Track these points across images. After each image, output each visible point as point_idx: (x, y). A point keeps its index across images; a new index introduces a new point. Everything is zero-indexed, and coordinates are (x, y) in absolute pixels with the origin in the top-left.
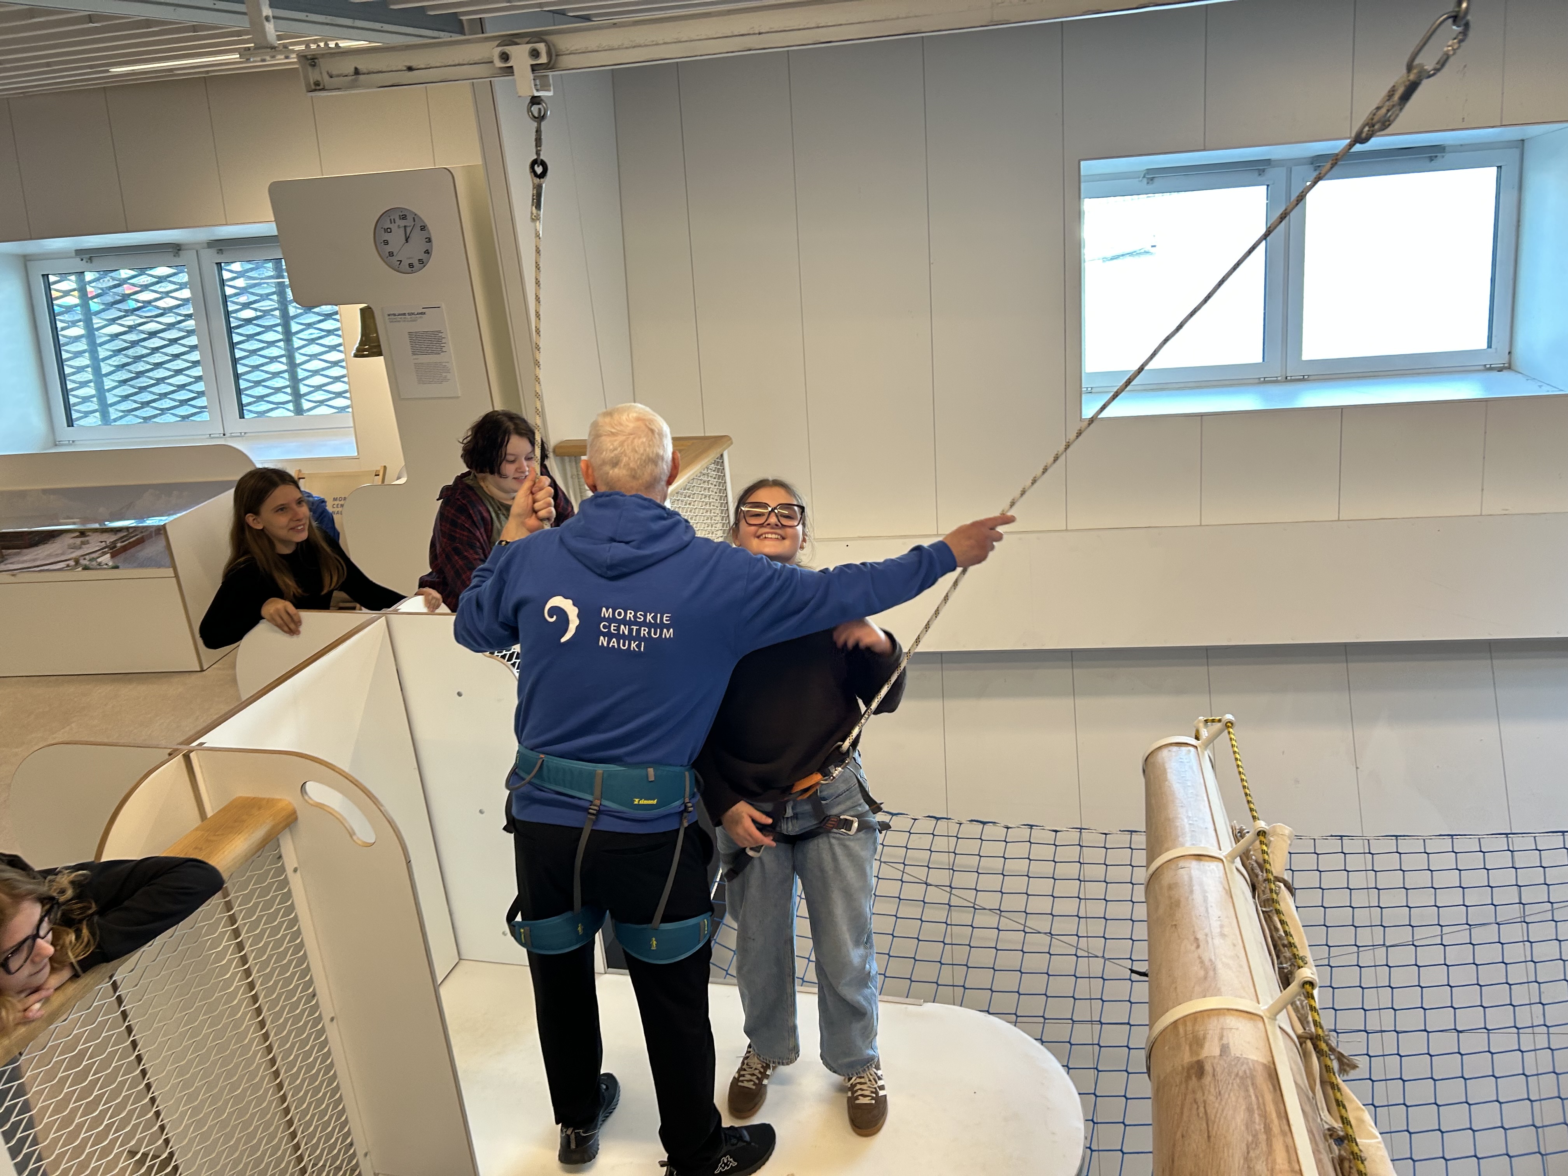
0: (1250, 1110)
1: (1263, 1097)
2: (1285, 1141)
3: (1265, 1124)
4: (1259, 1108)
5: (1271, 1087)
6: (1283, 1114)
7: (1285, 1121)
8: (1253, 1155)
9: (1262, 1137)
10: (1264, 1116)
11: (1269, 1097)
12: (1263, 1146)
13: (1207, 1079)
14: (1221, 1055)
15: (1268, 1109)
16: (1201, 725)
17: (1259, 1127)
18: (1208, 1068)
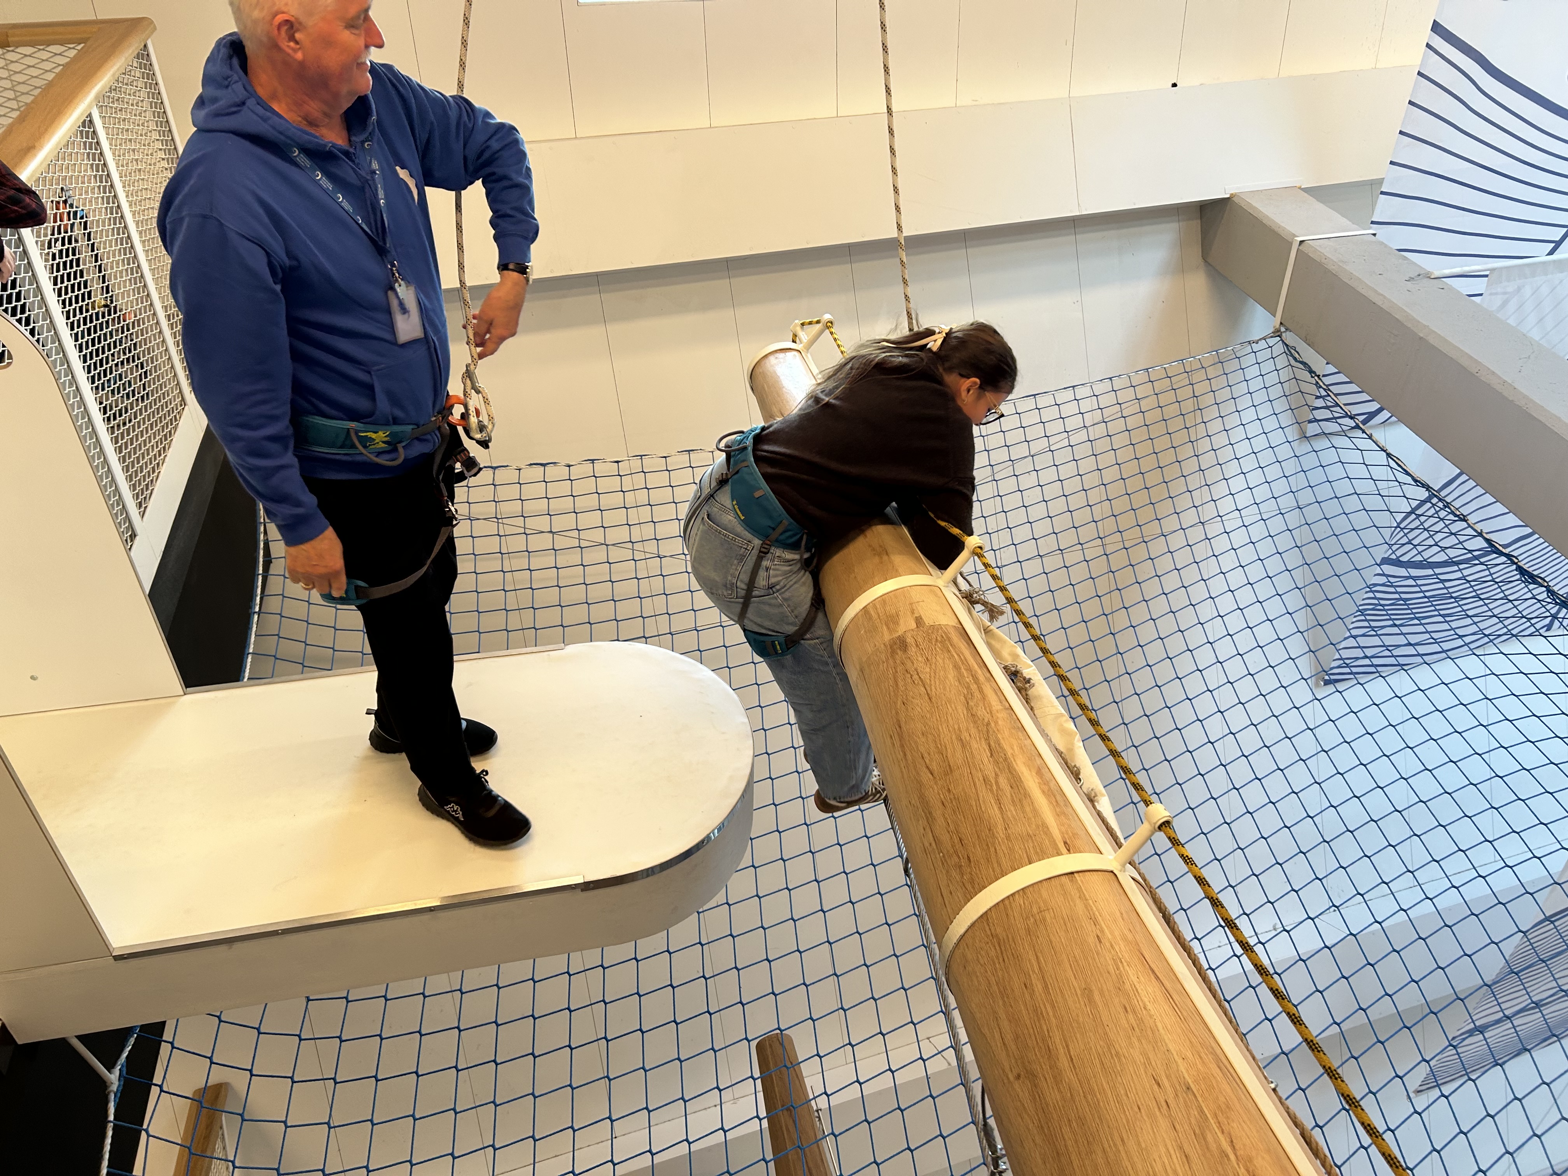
0: (956, 667)
1: (963, 654)
2: (991, 686)
3: (972, 676)
4: (963, 663)
5: (965, 643)
6: (982, 664)
7: (985, 670)
8: (972, 704)
9: (974, 687)
10: (969, 669)
11: (967, 653)
12: (977, 694)
13: (912, 651)
14: (917, 627)
15: (970, 663)
16: (798, 329)
17: (969, 679)
18: (910, 640)
